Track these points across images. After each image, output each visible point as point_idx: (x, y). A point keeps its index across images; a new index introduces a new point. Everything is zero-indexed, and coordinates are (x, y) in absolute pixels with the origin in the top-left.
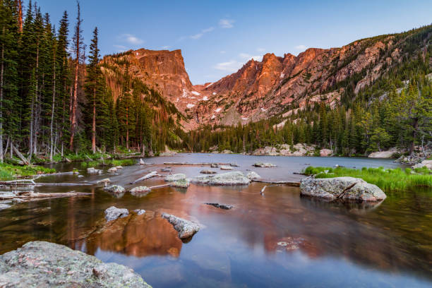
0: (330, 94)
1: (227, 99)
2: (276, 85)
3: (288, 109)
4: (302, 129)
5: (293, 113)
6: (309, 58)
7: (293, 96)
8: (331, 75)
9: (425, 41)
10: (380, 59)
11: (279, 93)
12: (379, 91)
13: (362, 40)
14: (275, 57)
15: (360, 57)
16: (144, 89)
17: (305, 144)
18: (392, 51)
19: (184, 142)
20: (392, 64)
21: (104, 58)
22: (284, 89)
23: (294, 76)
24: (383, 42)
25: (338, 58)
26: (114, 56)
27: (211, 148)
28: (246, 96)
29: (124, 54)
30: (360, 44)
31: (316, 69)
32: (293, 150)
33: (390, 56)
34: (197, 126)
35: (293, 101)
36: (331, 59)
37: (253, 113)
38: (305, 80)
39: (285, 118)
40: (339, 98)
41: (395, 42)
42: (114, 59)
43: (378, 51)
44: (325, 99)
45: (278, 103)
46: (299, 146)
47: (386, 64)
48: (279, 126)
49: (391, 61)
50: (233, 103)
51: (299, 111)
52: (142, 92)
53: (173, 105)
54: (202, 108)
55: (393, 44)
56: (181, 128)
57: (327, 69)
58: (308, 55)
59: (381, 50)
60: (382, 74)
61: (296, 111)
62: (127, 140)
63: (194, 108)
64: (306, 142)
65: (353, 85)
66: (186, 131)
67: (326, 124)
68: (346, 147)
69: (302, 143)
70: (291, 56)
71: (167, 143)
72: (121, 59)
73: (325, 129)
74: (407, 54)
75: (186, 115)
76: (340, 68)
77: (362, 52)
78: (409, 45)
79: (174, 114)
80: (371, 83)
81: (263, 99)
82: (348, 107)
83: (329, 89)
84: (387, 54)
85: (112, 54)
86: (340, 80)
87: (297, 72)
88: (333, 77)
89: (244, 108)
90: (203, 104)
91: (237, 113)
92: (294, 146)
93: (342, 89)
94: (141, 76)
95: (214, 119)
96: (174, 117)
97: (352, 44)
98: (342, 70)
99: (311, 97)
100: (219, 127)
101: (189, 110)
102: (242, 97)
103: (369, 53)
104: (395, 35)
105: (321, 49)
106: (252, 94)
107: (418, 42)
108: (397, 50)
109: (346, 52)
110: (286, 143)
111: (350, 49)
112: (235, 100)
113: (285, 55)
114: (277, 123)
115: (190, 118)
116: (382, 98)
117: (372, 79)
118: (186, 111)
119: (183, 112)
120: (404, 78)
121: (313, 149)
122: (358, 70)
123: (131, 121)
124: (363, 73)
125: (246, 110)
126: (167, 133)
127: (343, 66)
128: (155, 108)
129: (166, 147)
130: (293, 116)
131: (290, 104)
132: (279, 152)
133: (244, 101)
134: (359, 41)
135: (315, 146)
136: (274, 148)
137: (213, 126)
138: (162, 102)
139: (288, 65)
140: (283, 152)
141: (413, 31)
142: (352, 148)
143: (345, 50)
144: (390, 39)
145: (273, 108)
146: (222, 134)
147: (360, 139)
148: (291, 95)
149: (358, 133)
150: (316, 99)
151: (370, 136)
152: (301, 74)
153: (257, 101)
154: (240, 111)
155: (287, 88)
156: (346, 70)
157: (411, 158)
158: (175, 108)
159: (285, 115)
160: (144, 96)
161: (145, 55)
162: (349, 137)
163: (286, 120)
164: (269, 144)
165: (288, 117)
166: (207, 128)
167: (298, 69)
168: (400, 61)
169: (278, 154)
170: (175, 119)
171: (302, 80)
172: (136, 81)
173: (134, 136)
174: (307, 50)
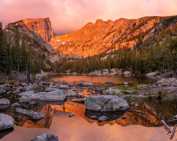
0: (131, 42)
1: (75, 43)
2: (103, 36)
3: (109, 49)
4: (115, 61)
5: (112, 51)
6: (120, 23)
7: (112, 42)
8: (132, 32)
9: (172, 22)
10: (154, 27)
11: (105, 41)
12: (153, 42)
13: (146, 17)
14: (103, 21)
15: (146, 25)
16: (29, 39)
17: (117, 69)
18: (159, 24)
19: (51, 68)
20: (159, 30)
21: (8, 25)
22: (107, 38)
23: (113, 32)
24: (155, 19)
25: (135, 24)
26: (13, 24)
27: (66, 71)
28: (86, 42)
29: (18, 22)
30: (145, 19)
31: (124, 29)
32: (110, 72)
33: (158, 26)
34: (59, 58)
35: (112, 45)
36: (132, 24)
37: (91, 51)
38: (118, 34)
39: (108, 54)
40: (135, 44)
41: (160, 20)
42: (13, 25)
43: (153, 23)
44: (129, 44)
45: (104, 46)
46: (113, 70)
47: (157, 29)
48: (104, 58)
49: (159, 28)
50: (79, 45)
51: (115, 50)
52: (28, 41)
53: (45, 47)
54: (61, 48)
55: (160, 21)
56: (50, 60)
57: (130, 29)
58: (120, 21)
59: (154, 23)
60: (155, 34)
61: (113, 50)
62: (18, 68)
63: (57, 49)
64: (117, 68)
65: (142, 38)
66: (52, 61)
67: (127, 58)
68: (136, 70)
69: (115, 68)
70: (111, 21)
71: (41, 68)
72: (17, 24)
73: (127, 61)
74: (165, 26)
75: (52, 53)
76: (136, 29)
77: (147, 22)
78: (166, 22)
79: (46, 52)
80: (150, 37)
81: (96, 43)
82: (139, 49)
83: (131, 40)
84: (157, 25)
85: (12, 23)
86: (136, 35)
87: (114, 30)
88: (132, 33)
89: (85, 48)
90: (62, 46)
91: (81, 51)
92: (111, 70)
93: (137, 40)
94: (28, 32)
95: (68, 55)
96: (46, 54)
97: (142, 18)
98: (137, 30)
99: (121, 43)
100: (71, 59)
101: (54, 50)
102: (85, 42)
103: (149, 23)
104: (160, 17)
105: (127, 19)
106: (90, 40)
107: (169, 22)
108: (161, 24)
109: (139, 22)
110: (107, 68)
111: (141, 20)
112: (80, 44)
113: (108, 20)
114: (103, 57)
115: (55, 54)
116: (154, 45)
117: (151, 36)
118: (53, 50)
119: (50, 51)
120: (163, 37)
121: (121, 71)
122: (144, 31)
123: (20, 58)
124: (147, 33)
125: (86, 50)
126: (42, 63)
127: (138, 28)
128: (35, 49)
129: (41, 70)
130: (112, 53)
131: (110, 46)
132: (102, 73)
133: (85, 45)
134: (145, 17)
135: (121, 69)
136: (100, 71)
137: (68, 58)
138: (39, 46)
139: (109, 25)
140: (104, 73)
141: (167, 17)
142: (139, 71)
143: (138, 21)
144: (158, 18)
145: (102, 48)
146: (73, 63)
147: (143, 66)
148: (111, 41)
149: (142, 63)
150: (124, 44)
151: (147, 64)
152: (116, 31)
153: (93, 44)
154: (83, 50)
155: (109, 38)
156: (139, 30)
157: (160, 76)
158: (46, 49)
159: (107, 52)
160: (29, 43)
161: (30, 21)
162: (138, 65)
163: (108, 55)
164: (97, 69)
165: (109, 54)
166: (65, 59)
167: (115, 28)
168: (162, 29)
169: (102, 74)
170: (46, 55)
171: (117, 34)
172: (24, 35)
173: (22, 66)
174: (119, 19)
